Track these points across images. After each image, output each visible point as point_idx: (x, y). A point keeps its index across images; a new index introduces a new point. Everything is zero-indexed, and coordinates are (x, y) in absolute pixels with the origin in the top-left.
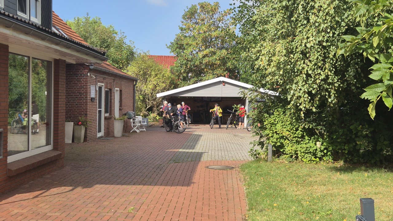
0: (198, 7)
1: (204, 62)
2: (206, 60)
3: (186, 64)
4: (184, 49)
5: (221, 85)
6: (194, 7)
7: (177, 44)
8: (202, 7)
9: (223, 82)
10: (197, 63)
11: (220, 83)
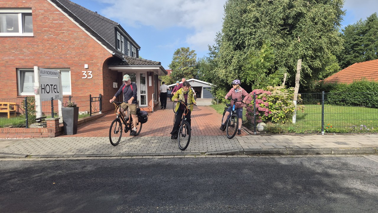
0: (181, 49)
1: (184, 72)
2: (185, 72)
3: (177, 73)
4: (175, 67)
5: (192, 82)
6: (179, 49)
7: (172, 65)
8: (182, 49)
9: (193, 81)
10: (181, 73)
11: (192, 81)
